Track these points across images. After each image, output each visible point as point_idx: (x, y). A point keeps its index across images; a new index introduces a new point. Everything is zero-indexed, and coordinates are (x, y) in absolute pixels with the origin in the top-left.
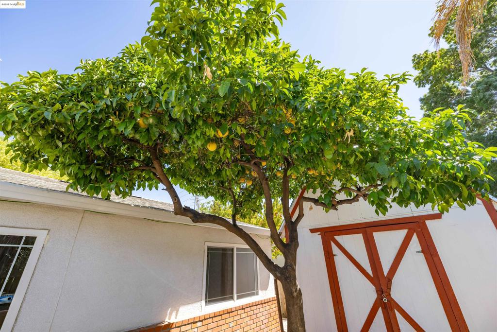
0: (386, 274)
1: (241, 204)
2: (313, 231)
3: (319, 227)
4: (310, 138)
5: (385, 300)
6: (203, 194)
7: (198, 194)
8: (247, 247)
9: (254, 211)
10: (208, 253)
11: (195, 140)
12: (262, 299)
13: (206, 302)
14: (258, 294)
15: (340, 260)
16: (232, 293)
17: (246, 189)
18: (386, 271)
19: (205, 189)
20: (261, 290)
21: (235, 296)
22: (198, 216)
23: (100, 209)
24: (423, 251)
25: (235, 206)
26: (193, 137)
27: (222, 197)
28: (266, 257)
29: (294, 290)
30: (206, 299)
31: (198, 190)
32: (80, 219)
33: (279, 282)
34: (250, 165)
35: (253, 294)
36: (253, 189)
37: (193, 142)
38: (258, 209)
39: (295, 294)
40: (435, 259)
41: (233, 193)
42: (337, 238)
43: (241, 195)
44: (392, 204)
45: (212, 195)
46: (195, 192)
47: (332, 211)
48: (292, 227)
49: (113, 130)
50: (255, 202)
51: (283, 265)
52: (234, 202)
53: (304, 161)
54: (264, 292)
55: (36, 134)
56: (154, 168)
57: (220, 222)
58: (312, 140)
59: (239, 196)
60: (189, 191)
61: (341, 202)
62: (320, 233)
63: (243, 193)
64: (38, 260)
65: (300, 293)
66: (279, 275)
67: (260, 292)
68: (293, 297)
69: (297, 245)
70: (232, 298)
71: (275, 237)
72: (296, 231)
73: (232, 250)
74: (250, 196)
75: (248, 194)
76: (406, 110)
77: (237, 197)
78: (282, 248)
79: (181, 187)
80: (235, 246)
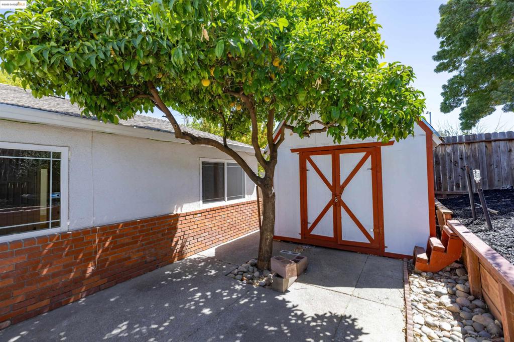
0: (341, 184)
1: (231, 127)
2: (293, 151)
3: (297, 148)
4: (288, 83)
5: (336, 200)
6: (195, 116)
7: (190, 115)
8: (235, 162)
9: (243, 134)
10: (203, 167)
11: (192, 80)
12: (248, 201)
13: (203, 201)
14: (244, 197)
15: (311, 174)
16: (224, 196)
17: (236, 112)
18: (342, 182)
19: (196, 111)
20: (247, 194)
21: (226, 198)
22: (195, 140)
23: (108, 130)
24: (371, 169)
25: (225, 129)
26: (189, 77)
27: (214, 119)
28: (251, 170)
29: (270, 193)
30: (203, 199)
31: (190, 111)
32: (91, 138)
33: (259, 188)
34: (240, 95)
35: (241, 197)
36: (243, 113)
37: (190, 81)
38: (245, 132)
39: (270, 196)
40: (379, 174)
41: (223, 116)
42: (312, 157)
43: (231, 117)
44: (346, 136)
45: (204, 116)
46: (187, 113)
47: (305, 138)
48: (274, 148)
49: (116, 66)
50: (244, 125)
51: (264, 177)
52: (225, 125)
53: (283, 99)
54: (250, 196)
55: (53, 71)
56: (153, 97)
57: (214, 144)
58: (289, 85)
59: (229, 120)
60: (181, 112)
61: (313, 131)
62: (298, 153)
63: (233, 116)
64: (69, 169)
65: (274, 195)
66: (260, 183)
67: (246, 196)
68: (269, 197)
69: (276, 162)
70: (224, 200)
71: (258, 155)
72: (276, 152)
73: (224, 164)
74: (239, 119)
75: (238, 117)
76: (386, 49)
77: (227, 120)
78: (263, 164)
79: (174, 109)
80: (226, 161)
